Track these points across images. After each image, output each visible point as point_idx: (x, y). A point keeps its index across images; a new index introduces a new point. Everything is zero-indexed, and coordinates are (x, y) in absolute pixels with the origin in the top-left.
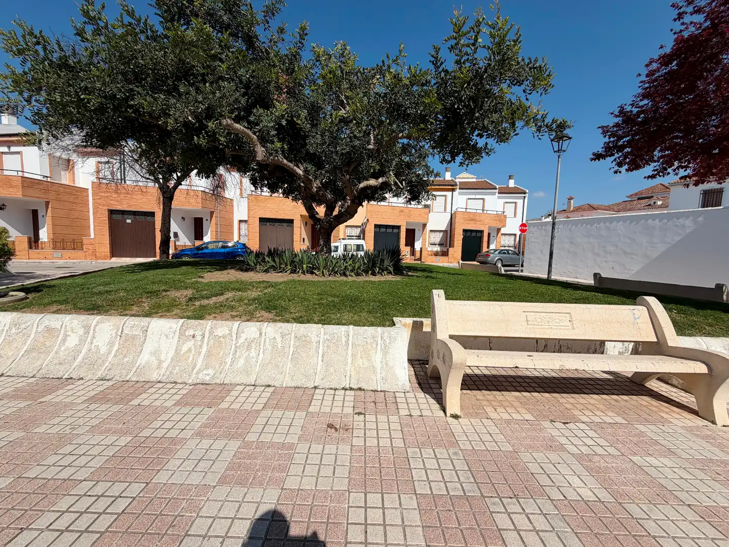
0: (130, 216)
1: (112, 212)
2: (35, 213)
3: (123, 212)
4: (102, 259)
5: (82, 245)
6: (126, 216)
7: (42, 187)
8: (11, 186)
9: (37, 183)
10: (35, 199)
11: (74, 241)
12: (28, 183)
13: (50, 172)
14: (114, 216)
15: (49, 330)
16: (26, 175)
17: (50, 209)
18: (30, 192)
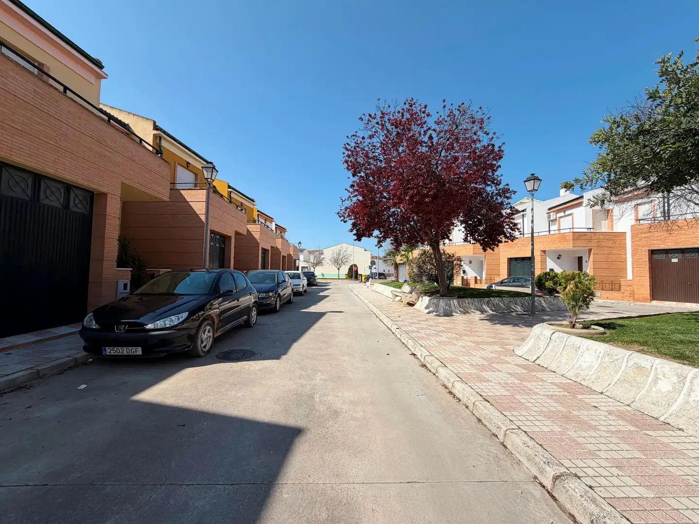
0: (677, 255)
1: (652, 252)
2: (580, 259)
3: (667, 251)
4: (641, 301)
5: (620, 287)
6: (670, 255)
7: (586, 238)
8: (566, 241)
9: (584, 235)
10: (581, 249)
11: (612, 283)
12: (578, 236)
13: (593, 224)
14: (655, 256)
15: (639, 368)
16: (575, 230)
17: (592, 255)
18: (578, 243)
